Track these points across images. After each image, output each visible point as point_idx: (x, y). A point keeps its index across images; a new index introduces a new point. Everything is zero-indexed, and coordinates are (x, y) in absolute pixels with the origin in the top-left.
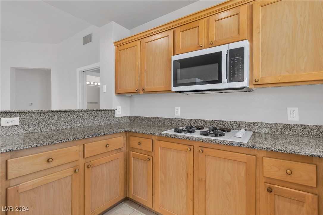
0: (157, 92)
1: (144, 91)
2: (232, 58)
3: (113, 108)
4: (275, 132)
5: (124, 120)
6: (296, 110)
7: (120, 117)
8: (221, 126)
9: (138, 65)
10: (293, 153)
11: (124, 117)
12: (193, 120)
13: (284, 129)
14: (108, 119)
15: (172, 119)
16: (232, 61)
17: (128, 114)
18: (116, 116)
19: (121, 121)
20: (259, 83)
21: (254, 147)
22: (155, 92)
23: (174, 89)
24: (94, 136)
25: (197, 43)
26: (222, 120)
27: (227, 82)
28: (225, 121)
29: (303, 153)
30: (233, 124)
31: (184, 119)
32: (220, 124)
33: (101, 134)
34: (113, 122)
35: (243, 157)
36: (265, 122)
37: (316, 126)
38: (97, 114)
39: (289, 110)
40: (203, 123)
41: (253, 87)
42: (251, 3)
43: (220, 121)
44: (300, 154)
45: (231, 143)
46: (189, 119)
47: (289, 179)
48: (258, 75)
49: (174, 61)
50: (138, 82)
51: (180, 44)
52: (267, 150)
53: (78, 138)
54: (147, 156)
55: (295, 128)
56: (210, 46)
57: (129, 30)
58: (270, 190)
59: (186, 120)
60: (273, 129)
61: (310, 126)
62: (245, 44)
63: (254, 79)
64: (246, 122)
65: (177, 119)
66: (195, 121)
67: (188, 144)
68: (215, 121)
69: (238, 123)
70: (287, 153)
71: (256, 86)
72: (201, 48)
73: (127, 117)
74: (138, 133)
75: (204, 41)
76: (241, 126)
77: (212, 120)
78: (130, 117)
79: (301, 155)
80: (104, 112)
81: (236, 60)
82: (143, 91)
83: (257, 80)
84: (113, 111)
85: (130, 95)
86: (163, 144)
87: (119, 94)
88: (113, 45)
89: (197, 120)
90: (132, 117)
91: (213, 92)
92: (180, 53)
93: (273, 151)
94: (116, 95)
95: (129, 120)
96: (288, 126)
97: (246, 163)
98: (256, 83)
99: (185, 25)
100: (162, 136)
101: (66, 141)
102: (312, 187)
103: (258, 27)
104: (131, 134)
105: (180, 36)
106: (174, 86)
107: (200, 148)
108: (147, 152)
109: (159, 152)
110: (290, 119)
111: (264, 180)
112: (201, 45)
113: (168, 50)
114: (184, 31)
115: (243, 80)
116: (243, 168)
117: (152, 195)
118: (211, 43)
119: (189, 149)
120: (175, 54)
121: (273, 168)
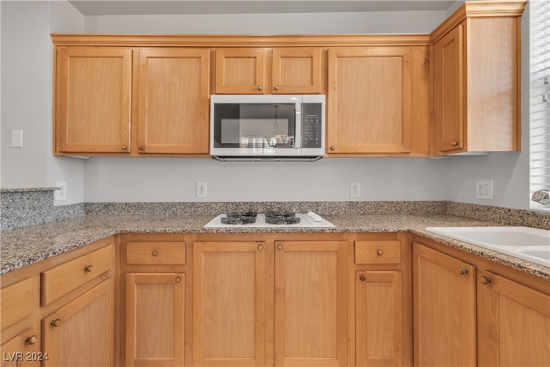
0: (174, 155)
1: (143, 152)
2: (307, 116)
3: (48, 186)
4: (339, 212)
5: (72, 212)
6: (358, 184)
7: (64, 207)
8: (276, 209)
9: (128, 98)
10: (384, 231)
11: (73, 206)
12: (232, 203)
13: (347, 208)
14: (37, 211)
15: (193, 204)
16: (306, 119)
17: (81, 200)
18: (56, 204)
19: (67, 215)
20: (335, 151)
21: (347, 230)
22: (170, 155)
23: (215, 151)
24: (66, 250)
25: (252, 82)
26: (277, 201)
27: (301, 148)
28: (282, 203)
29: (391, 230)
30: (292, 205)
31: (216, 203)
32: (274, 207)
33: (78, 245)
34: (49, 219)
35: (334, 245)
36: (329, 200)
37: (375, 202)
38: (11, 201)
39: (352, 185)
40: (249, 207)
41: (328, 155)
42: (326, 49)
43: (274, 202)
44: (389, 231)
45: (320, 229)
46: (224, 203)
47: (380, 261)
48: (333, 143)
49: (215, 104)
50: (126, 133)
51: (223, 76)
52: (360, 232)
53: (34, 261)
54: (174, 274)
55: (358, 206)
56: (274, 92)
57: (83, 17)
58: (363, 279)
59: (219, 205)
60: (337, 209)
61: (370, 203)
62: (320, 99)
63: (330, 146)
64: (307, 202)
65: (202, 203)
66: (235, 204)
67: (255, 240)
68: (267, 204)
69: (298, 204)
70: (379, 233)
71: (331, 155)
73: (79, 204)
74: (154, 233)
75: (264, 83)
76: (302, 208)
77: (263, 202)
78: (86, 204)
79: (391, 232)
80: (28, 195)
81: (317, 119)
82: (140, 151)
83: (333, 147)
84: (48, 192)
85: (86, 157)
86: (211, 246)
87: (65, 155)
88: (50, 39)
89: (239, 202)
90: (92, 204)
91: (274, 159)
92: (224, 93)
94: (56, 156)
95: (82, 211)
96: (351, 204)
97: (337, 252)
98: (331, 152)
99: (232, 48)
100: (210, 232)
101: (8, 269)
102: (396, 264)
103: (334, 82)
104: (129, 238)
105: (223, 63)
106: (215, 147)
107: (277, 243)
108: (173, 267)
109: (202, 261)
110: (353, 195)
111: (355, 268)
112: (261, 88)
113: (200, 83)
114: (231, 57)
115: (319, 146)
116: (333, 259)
117: (185, 344)
118: (277, 88)
119: (261, 247)
120: (213, 91)
121: (365, 252)
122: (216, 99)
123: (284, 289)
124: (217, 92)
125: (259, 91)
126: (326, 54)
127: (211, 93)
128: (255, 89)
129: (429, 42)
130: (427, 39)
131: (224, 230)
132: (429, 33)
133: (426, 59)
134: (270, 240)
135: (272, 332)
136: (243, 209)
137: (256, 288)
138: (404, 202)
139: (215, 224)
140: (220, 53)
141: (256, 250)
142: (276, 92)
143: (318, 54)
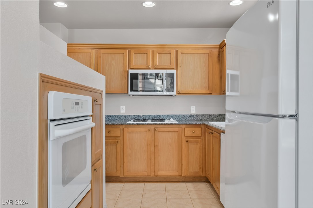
2: (168, 78)
6: (194, 107)
10: (195, 124)
12: (137, 115)
13: (189, 117)
15: (119, 116)
21: (181, 123)
25: (146, 64)
27: (166, 91)
28: (159, 115)
31: (129, 115)
36: (181, 114)
37: (202, 115)
39: (192, 107)
40: (144, 117)
41: (178, 94)
42: (177, 50)
44: (197, 124)
46: (133, 115)
47: (194, 135)
48: (180, 89)
49: (130, 74)
51: (133, 61)
52: (186, 124)
54: (116, 140)
55: (194, 117)
56: (155, 68)
57: (68, 29)
58: (187, 142)
59: (131, 116)
61: (199, 115)
62: (174, 72)
63: (178, 90)
65: (123, 115)
70: (193, 125)
72: (149, 68)
75: (151, 64)
81: (172, 80)
83: (179, 91)
86: (130, 130)
92: (134, 68)
93: (188, 124)
96: (191, 116)
97: (178, 132)
98: (179, 93)
100: (130, 124)
102: (200, 136)
103: (180, 64)
105: (133, 56)
106: (131, 91)
107: (155, 128)
108: (116, 137)
109: (127, 135)
110: (192, 112)
111: (185, 138)
112: (149, 66)
113: (124, 64)
114: (137, 53)
115: (173, 91)
116: (176, 134)
117: (121, 167)
118: (156, 66)
119: (149, 130)
120: (129, 68)
121: (188, 132)
122: (131, 71)
123: (158, 146)
124: (131, 68)
125: (148, 68)
126: (177, 52)
127: (128, 68)
128: (147, 67)
129: (219, 47)
130: (219, 46)
131: (135, 124)
132: (219, 44)
133: (219, 54)
134: (153, 127)
135: (154, 162)
136: (142, 118)
137: (147, 145)
138: (215, 115)
139: (131, 122)
140: (132, 52)
141: (147, 131)
142: (156, 68)
143: (173, 53)
